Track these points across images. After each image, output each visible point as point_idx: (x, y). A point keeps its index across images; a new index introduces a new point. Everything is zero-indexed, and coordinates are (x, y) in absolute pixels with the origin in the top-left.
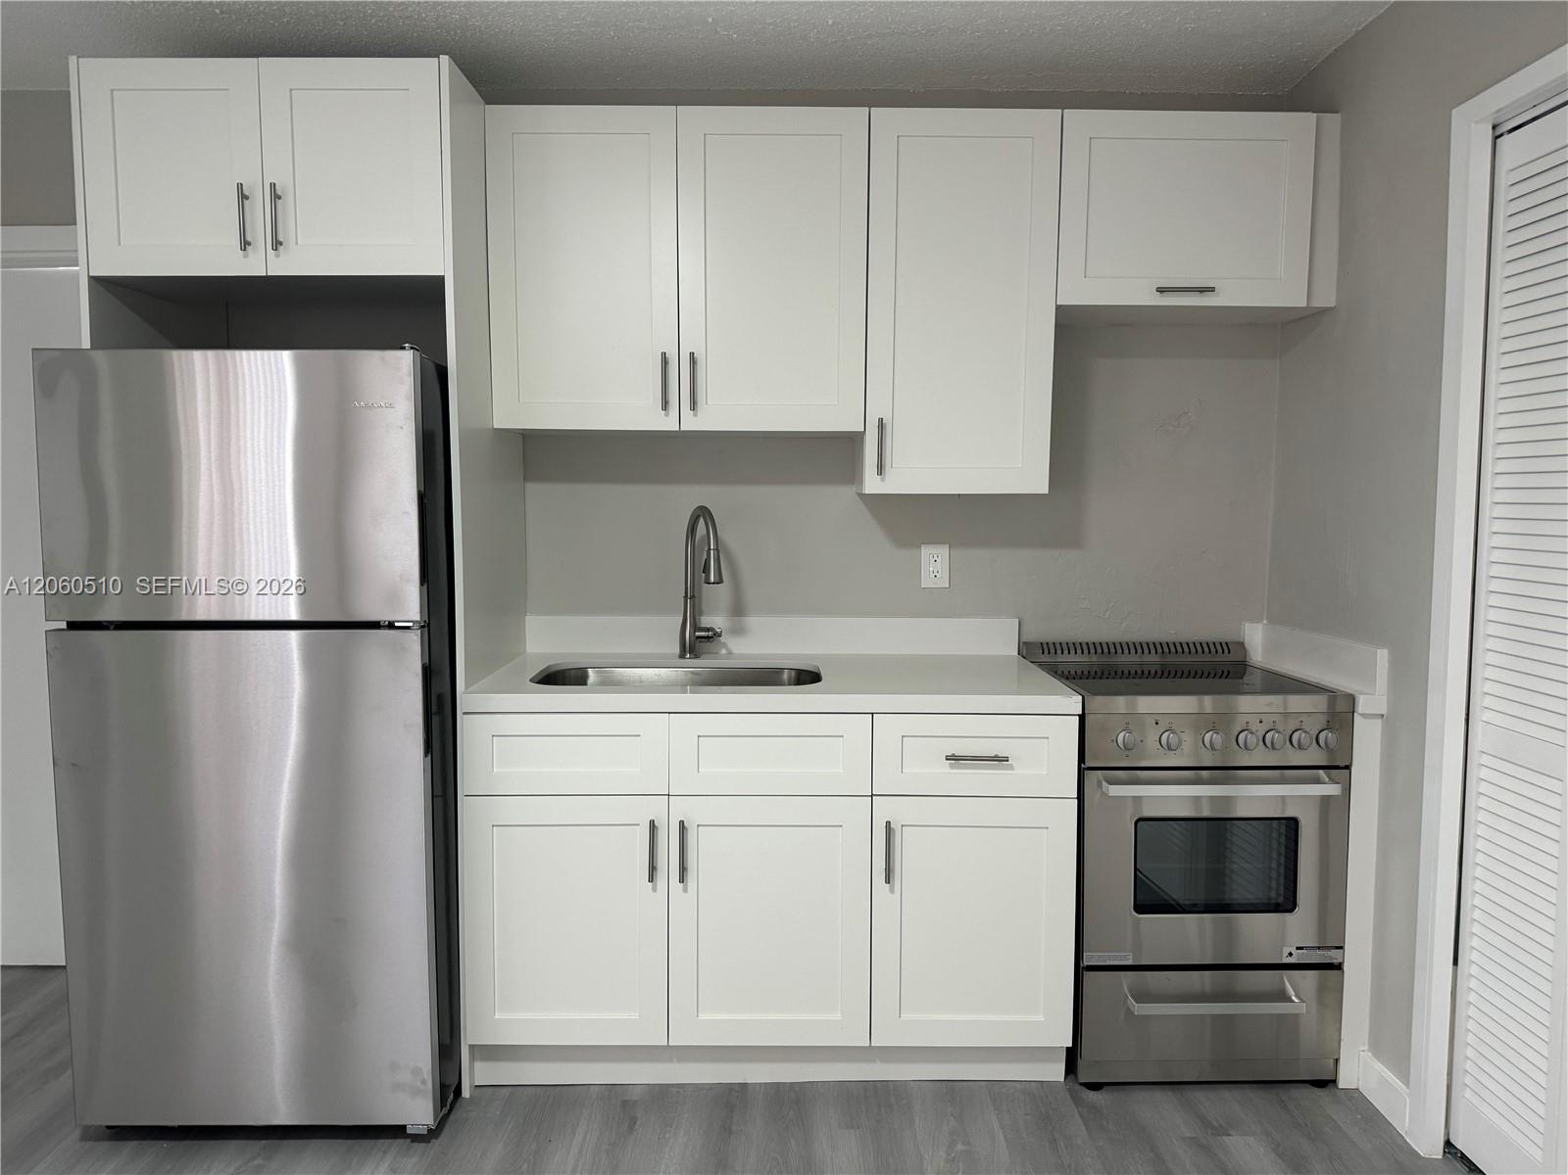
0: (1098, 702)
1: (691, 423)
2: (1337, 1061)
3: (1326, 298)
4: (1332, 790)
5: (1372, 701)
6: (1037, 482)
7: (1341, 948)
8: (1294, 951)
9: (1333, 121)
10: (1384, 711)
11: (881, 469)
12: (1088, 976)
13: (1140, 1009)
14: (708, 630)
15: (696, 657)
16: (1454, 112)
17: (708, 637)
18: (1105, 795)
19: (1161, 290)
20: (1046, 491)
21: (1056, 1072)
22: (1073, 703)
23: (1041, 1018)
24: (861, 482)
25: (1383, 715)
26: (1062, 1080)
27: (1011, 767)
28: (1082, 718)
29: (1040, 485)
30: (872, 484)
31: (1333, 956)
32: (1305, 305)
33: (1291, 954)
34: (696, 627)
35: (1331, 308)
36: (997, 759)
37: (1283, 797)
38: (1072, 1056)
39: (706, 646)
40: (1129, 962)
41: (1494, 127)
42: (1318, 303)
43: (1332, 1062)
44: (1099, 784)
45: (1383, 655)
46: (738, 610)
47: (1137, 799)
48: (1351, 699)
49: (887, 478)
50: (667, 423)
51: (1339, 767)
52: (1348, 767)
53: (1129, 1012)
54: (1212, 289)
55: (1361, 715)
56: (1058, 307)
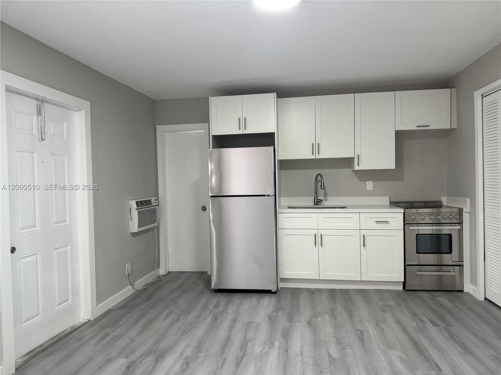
0: (407, 210)
1: (318, 157)
2: (463, 286)
3: (455, 126)
4: (459, 227)
5: (467, 209)
6: (392, 166)
7: (463, 262)
8: (452, 262)
9: (454, 90)
10: (469, 211)
11: (358, 165)
12: (407, 267)
13: (418, 273)
14: (320, 200)
15: (317, 205)
16: (474, 93)
17: (320, 201)
18: (409, 229)
19: (417, 126)
20: (394, 168)
21: (401, 288)
22: (402, 210)
23: (397, 275)
24: (354, 167)
25: (469, 212)
26: (402, 290)
27: (389, 224)
28: (404, 213)
29: (393, 167)
30: (357, 168)
31: (461, 263)
32: (450, 128)
33: (451, 263)
34: (317, 199)
35: (456, 128)
36: (387, 222)
37: (451, 229)
38: (404, 283)
39: (319, 203)
40: (416, 264)
41: (482, 96)
42: (453, 127)
43: (462, 286)
44: (408, 227)
45: (468, 200)
46: (325, 195)
47: (418, 230)
48: (462, 209)
49: (360, 167)
50: (313, 157)
51: (461, 223)
52: (462, 223)
53: (416, 274)
54: (429, 126)
55: (464, 212)
56: (395, 131)
